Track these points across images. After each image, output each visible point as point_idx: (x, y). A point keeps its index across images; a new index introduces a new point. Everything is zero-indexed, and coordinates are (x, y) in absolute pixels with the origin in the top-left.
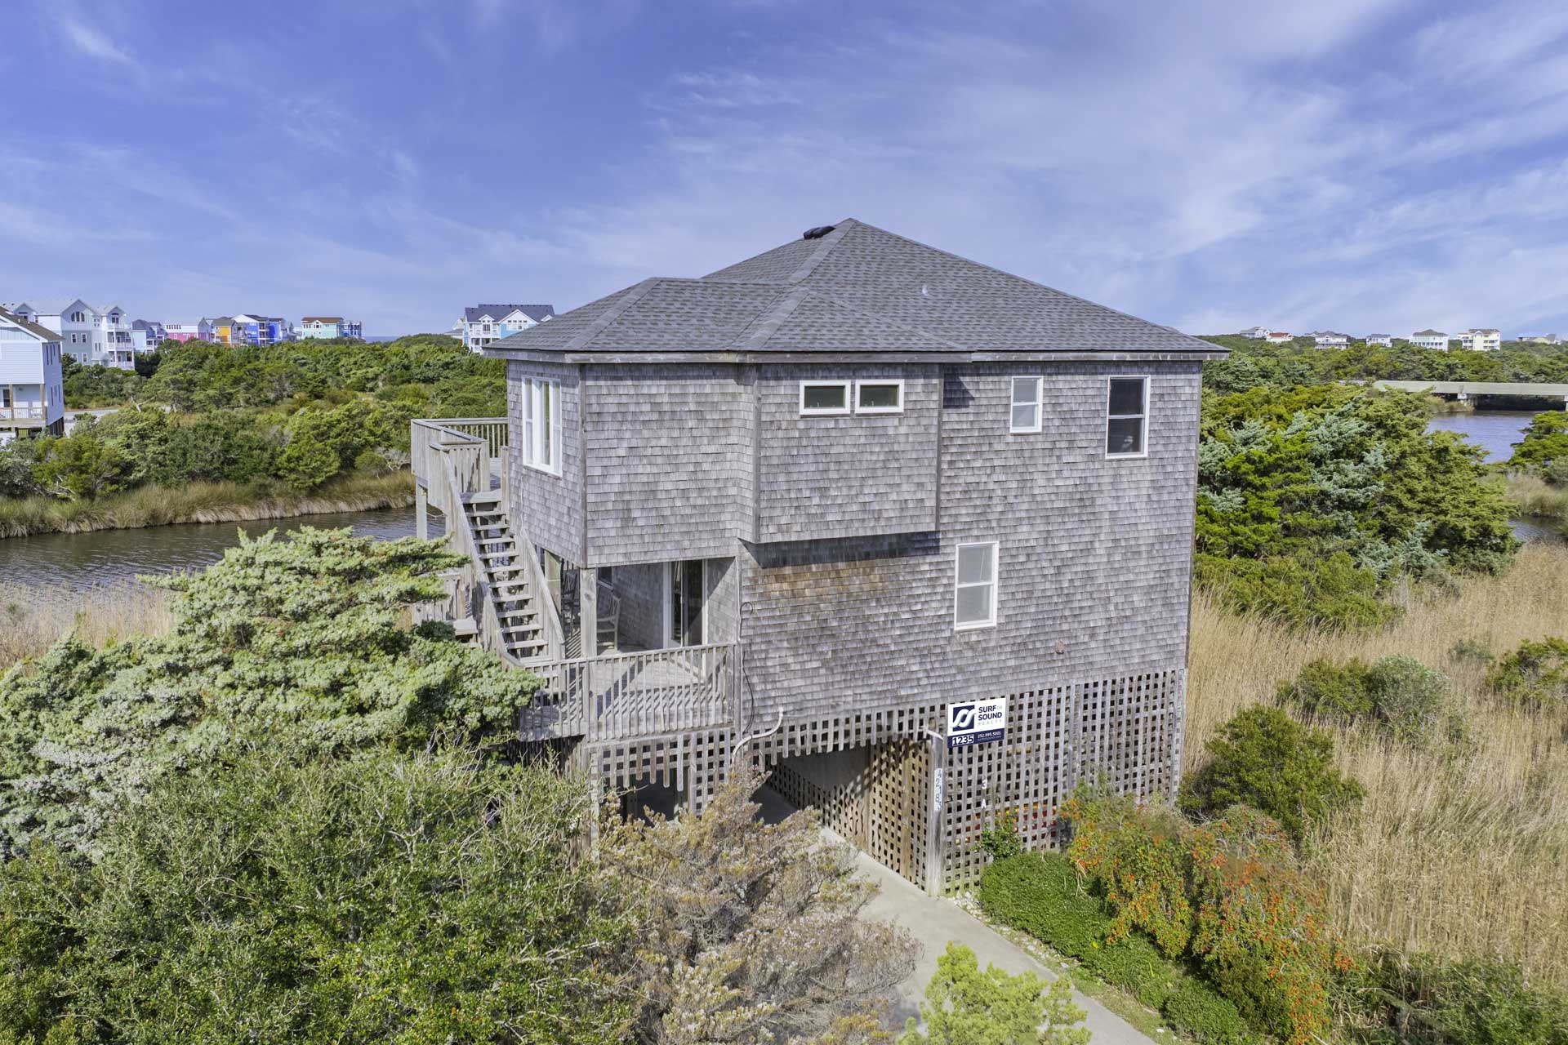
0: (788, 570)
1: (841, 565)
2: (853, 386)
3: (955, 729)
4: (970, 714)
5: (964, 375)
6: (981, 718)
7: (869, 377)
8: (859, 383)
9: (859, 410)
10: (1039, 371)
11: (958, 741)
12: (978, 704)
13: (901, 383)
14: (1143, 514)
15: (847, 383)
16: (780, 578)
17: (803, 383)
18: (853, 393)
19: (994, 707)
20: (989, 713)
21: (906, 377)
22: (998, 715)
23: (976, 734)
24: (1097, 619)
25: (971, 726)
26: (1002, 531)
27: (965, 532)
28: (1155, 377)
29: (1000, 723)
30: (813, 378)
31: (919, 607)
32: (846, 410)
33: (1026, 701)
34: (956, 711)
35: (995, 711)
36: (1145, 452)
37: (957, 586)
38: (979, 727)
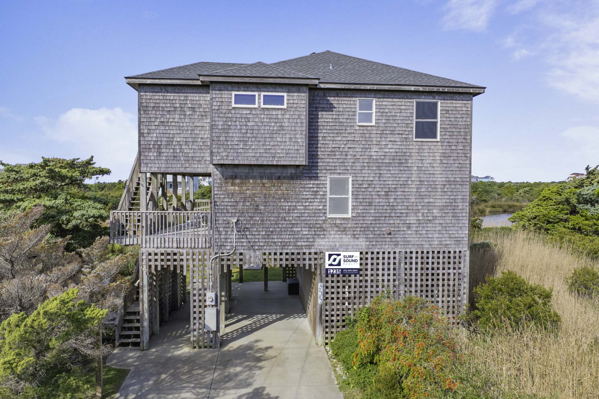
0: (238, 181)
1: (265, 181)
2: (259, 95)
3: (329, 265)
4: (338, 258)
5: (330, 97)
6: (345, 261)
7: (268, 91)
8: (263, 94)
9: (263, 106)
10: (373, 96)
11: (332, 271)
12: (343, 254)
13: (285, 94)
14: (438, 169)
15: (256, 94)
16: (233, 184)
17: (234, 93)
18: (259, 98)
19: (353, 256)
20: (349, 259)
21: (288, 92)
22: (355, 261)
23: (342, 269)
24: (412, 219)
25: (339, 264)
26: (353, 172)
27: (332, 171)
28: (443, 101)
29: (357, 266)
30: (238, 91)
31: (307, 204)
32: (256, 106)
33: (369, 256)
34: (330, 256)
35: (353, 259)
36: (438, 139)
37: (329, 196)
38: (344, 266)
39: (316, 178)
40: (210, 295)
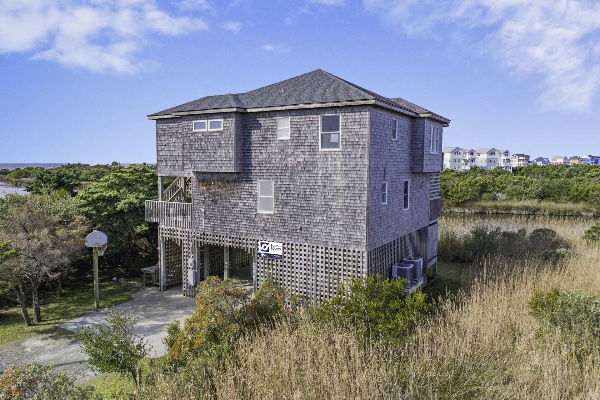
0: (205, 183)
1: (220, 183)
2: (207, 122)
3: (262, 250)
4: (267, 246)
5: (259, 118)
6: (272, 249)
7: (212, 119)
8: (209, 121)
9: (210, 130)
10: (288, 115)
11: (263, 255)
12: (270, 243)
13: (222, 120)
14: (340, 176)
15: (206, 121)
16: (203, 185)
17: (194, 122)
18: (207, 125)
19: (277, 246)
20: (275, 247)
21: (224, 118)
22: (279, 249)
23: (270, 254)
24: (318, 219)
25: (268, 250)
26: (275, 177)
27: (261, 176)
28: (344, 114)
29: (280, 253)
30: (196, 120)
31: (245, 201)
32: (205, 130)
34: (262, 244)
35: (278, 247)
36: (340, 148)
37: (259, 196)
38: (271, 252)
39: (250, 181)
40: (191, 261)
